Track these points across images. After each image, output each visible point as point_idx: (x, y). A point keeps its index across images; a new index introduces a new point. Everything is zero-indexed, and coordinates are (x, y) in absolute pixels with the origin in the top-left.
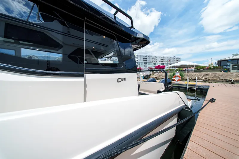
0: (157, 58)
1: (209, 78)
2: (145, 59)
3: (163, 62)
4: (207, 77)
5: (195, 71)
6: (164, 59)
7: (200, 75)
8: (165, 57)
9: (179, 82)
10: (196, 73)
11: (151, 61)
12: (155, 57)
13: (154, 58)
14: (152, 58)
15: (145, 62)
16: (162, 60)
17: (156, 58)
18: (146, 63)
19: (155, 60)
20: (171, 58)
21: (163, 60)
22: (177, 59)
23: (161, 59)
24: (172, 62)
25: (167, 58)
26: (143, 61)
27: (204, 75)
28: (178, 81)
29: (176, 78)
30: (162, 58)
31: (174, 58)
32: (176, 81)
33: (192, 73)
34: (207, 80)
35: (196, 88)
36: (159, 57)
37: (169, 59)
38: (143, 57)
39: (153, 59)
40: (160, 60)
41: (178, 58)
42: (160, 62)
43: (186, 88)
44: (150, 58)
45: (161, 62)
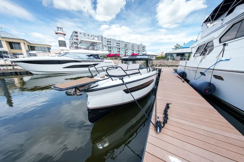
2: (118, 45)
3: (133, 48)
8: (135, 44)
10: (156, 61)
11: (123, 47)
15: (118, 47)
16: (132, 47)
17: (128, 44)
18: (119, 49)
22: (143, 47)
24: (140, 49)
26: (116, 46)
38: (116, 42)
44: (123, 43)
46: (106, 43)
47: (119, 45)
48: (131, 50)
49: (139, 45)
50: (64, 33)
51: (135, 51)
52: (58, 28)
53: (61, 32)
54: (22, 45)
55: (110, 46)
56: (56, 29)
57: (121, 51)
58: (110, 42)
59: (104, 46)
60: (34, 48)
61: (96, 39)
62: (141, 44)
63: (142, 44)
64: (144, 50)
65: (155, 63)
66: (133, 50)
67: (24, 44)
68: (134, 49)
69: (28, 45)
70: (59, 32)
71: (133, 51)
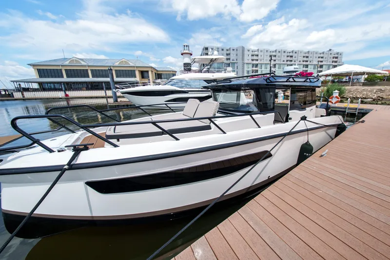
0: (296, 55)
1: (385, 97)
3: (307, 61)
4: (380, 95)
5: (364, 84)
6: (310, 55)
7: (370, 91)
8: (313, 53)
9: (337, 105)
10: (365, 88)
11: (284, 61)
12: (293, 52)
13: (291, 54)
14: (286, 54)
17: (294, 55)
19: (291, 59)
20: (323, 53)
21: (307, 57)
22: (336, 56)
23: (304, 57)
24: (325, 61)
25: (316, 53)
27: (376, 92)
28: (335, 103)
29: (333, 99)
30: (307, 55)
31: (330, 52)
32: (332, 103)
33: (359, 87)
34: (379, 99)
35: (357, 113)
36: (299, 53)
37: (319, 55)
39: (288, 56)
40: (302, 59)
41: (338, 54)
42: (302, 63)
43: (345, 111)
44: (283, 54)
45: (303, 61)
46: (250, 58)
48: (302, 66)
50: (190, 52)
51: (312, 67)
52: (184, 46)
53: (187, 52)
54: (150, 73)
55: (257, 62)
56: (182, 48)
58: (258, 55)
59: (245, 65)
60: (161, 76)
61: (216, 53)
62: (330, 50)
64: (336, 62)
65: (361, 93)
67: (152, 71)
69: (155, 73)
70: (185, 52)
71: (307, 67)
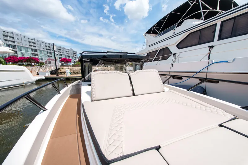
2: (32, 44)
11: (43, 49)
12: (49, 44)
14: (44, 44)
15: (33, 48)
16: (59, 51)
18: (36, 50)
26: (29, 47)
38: (28, 40)
39: (46, 46)
47: (34, 45)
49: (68, 50)
55: (13, 44)
57: (39, 54)
58: (13, 38)
63: (72, 49)
64: (75, 55)
66: (61, 55)
68: (61, 53)
